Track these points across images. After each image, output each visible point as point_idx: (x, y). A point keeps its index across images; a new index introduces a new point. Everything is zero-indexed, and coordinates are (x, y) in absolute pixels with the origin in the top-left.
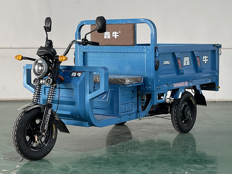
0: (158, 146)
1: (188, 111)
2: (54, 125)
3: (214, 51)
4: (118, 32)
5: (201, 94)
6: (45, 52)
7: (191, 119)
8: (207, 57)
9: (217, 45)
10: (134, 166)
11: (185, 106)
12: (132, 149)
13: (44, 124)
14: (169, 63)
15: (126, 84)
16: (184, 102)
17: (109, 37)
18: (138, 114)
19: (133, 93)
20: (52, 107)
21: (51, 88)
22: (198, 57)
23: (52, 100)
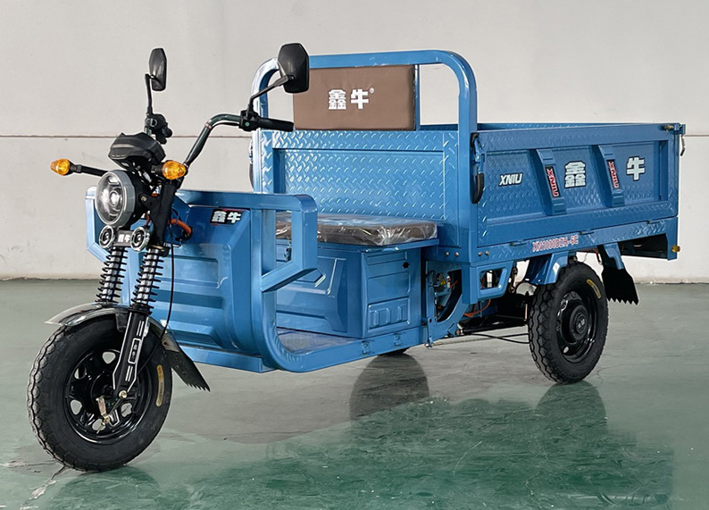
0: (479, 426)
1: (582, 318)
2: (159, 367)
3: (663, 144)
4: (368, 90)
5: (620, 268)
6: (129, 151)
7: (589, 342)
8: (642, 162)
9: (670, 127)
10: (386, 496)
11: (572, 305)
12: (399, 433)
13: (124, 365)
14: (519, 182)
15: (381, 244)
16: (569, 292)
17: (342, 106)
18: (425, 329)
19: (405, 269)
20: (150, 313)
21: (149, 257)
22: (611, 161)
23: (149, 294)
